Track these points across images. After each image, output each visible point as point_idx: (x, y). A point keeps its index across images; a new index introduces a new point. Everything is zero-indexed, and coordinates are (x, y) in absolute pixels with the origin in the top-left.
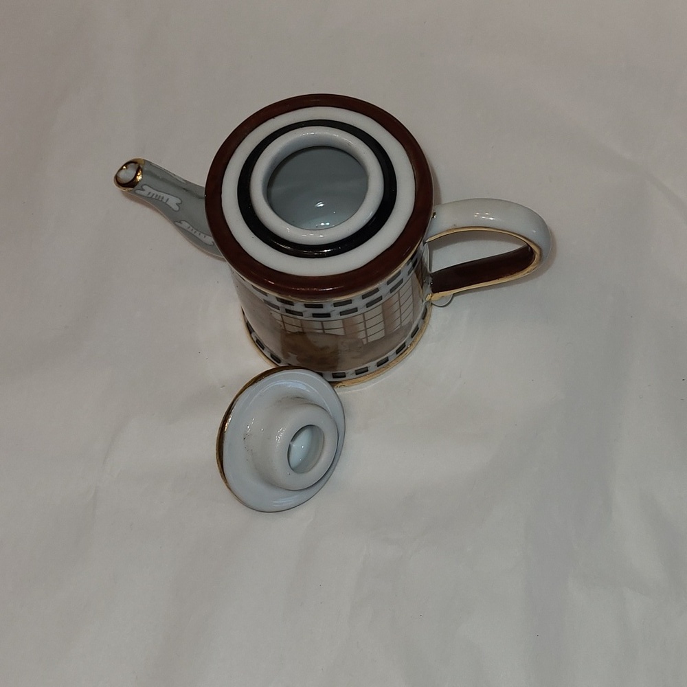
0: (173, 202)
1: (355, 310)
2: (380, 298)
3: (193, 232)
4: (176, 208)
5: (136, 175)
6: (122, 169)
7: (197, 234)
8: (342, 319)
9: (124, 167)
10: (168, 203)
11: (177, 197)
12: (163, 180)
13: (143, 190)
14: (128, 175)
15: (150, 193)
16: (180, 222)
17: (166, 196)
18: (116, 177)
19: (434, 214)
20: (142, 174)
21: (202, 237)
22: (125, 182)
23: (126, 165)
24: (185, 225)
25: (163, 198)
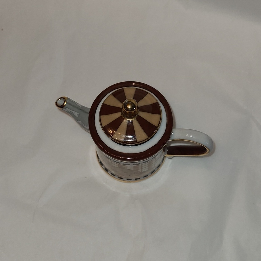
0: (76, 114)
1: (139, 164)
2: (149, 161)
3: (82, 124)
4: (77, 116)
5: (64, 103)
6: (58, 100)
7: (83, 125)
8: (134, 166)
9: (59, 99)
10: (75, 114)
11: (78, 112)
12: (74, 106)
13: (66, 109)
14: (61, 102)
15: (68, 111)
16: (78, 121)
17: (74, 112)
18: (56, 103)
19: (172, 132)
20: (66, 103)
21: (85, 126)
22: (59, 105)
23: (60, 98)
24: (80, 122)
25: (73, 112)
